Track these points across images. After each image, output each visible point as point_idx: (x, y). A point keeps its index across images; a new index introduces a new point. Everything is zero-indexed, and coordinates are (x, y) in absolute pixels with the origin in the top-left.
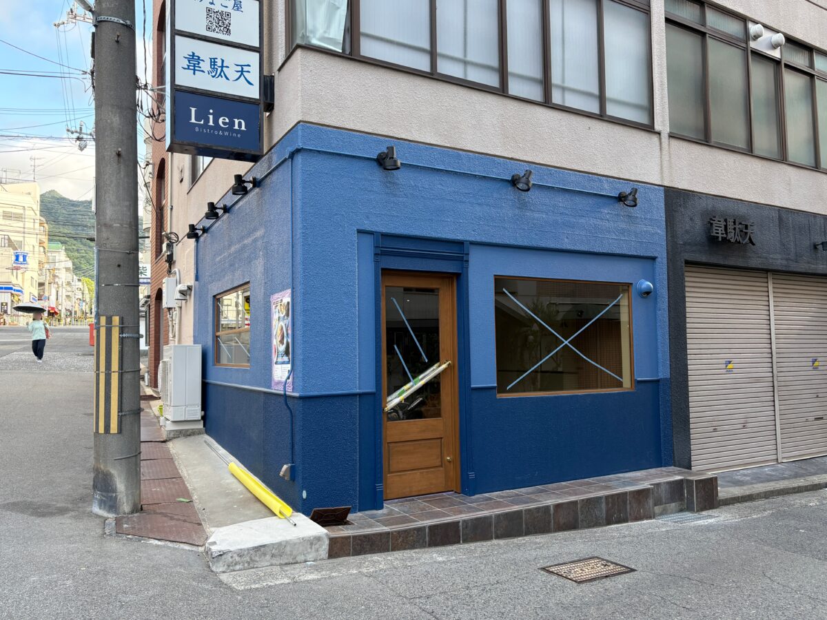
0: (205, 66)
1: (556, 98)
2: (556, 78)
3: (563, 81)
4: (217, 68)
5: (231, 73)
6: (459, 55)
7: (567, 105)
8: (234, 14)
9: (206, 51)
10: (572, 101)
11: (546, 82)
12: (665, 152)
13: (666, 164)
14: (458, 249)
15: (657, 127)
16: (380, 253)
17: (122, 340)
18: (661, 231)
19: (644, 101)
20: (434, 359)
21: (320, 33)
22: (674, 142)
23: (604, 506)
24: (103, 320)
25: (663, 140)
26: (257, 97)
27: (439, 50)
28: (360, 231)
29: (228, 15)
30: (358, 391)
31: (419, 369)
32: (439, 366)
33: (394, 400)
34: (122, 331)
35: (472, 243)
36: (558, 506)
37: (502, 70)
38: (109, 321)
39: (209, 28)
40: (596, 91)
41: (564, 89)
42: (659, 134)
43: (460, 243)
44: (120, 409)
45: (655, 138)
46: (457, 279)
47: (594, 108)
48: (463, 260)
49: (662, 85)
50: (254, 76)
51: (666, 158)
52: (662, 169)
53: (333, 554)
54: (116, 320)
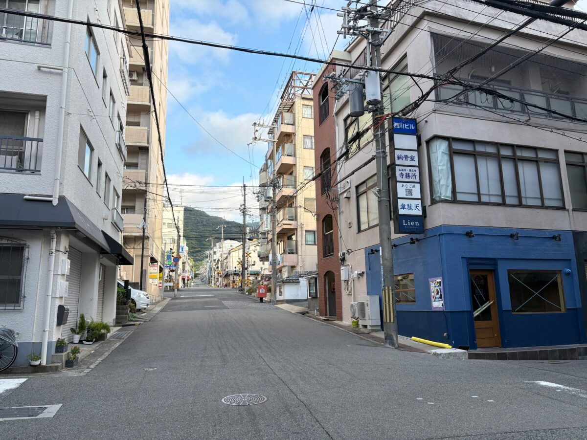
0: (406, 207)
1: (524, 203)
2: (523, 195)
3: (526, 195)
4: (410, 207)
5: (413, 208)
6: (487, 193)
7: (528, 204)
8: (413, 189)
9: (406, 202)
10: (530, 202)
11: (519, 197)
12: (571, 217)
13: (572, 222)
14: (494, 261)
15: (567, 207)
16: (469, 264)
17: (392, 294)
18: (572, 249)
19: (560, 197)
20: (488, 300)
21: (444, 194)
22: (575, 213)
23: (558, 353)
24: (386, 288)
25: (570, 212)
26: (421, 214)
27: (481, 193)
28: (462, 258)
29: (411, 190)
30: (465, 310)
31: (483, 303)
32: (489, 303)
33: (476, 314)
34: (392, 291)
35: (498, 259)
36: (540, 351)
37: (503, 196)
38: (388, 288)
39: (406, 195)
40: (539, 196)
41: (526, 198)
42: (568, 210)
43: (494, 259)
44: (393, 315)
45: (566, 212)
46: (494, 271)
47: (539, 203)
48: (496, 265)
49: (567, 191)
50: (420, 207)
51: (572, 219)
52: (570, 224)
53: (470, 358)
54: (390, 287)
